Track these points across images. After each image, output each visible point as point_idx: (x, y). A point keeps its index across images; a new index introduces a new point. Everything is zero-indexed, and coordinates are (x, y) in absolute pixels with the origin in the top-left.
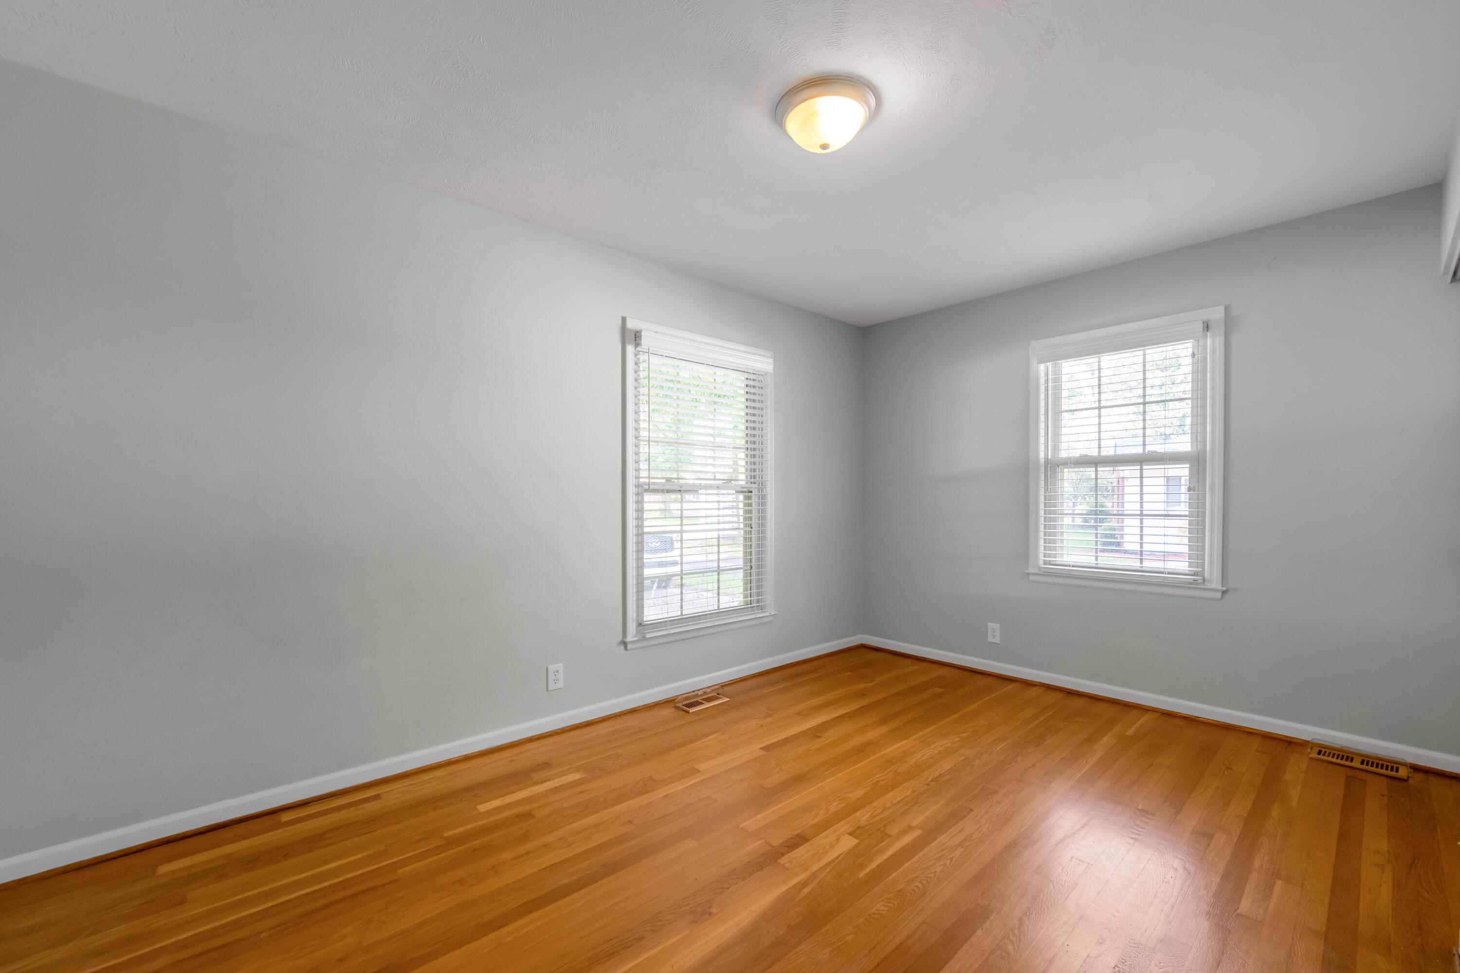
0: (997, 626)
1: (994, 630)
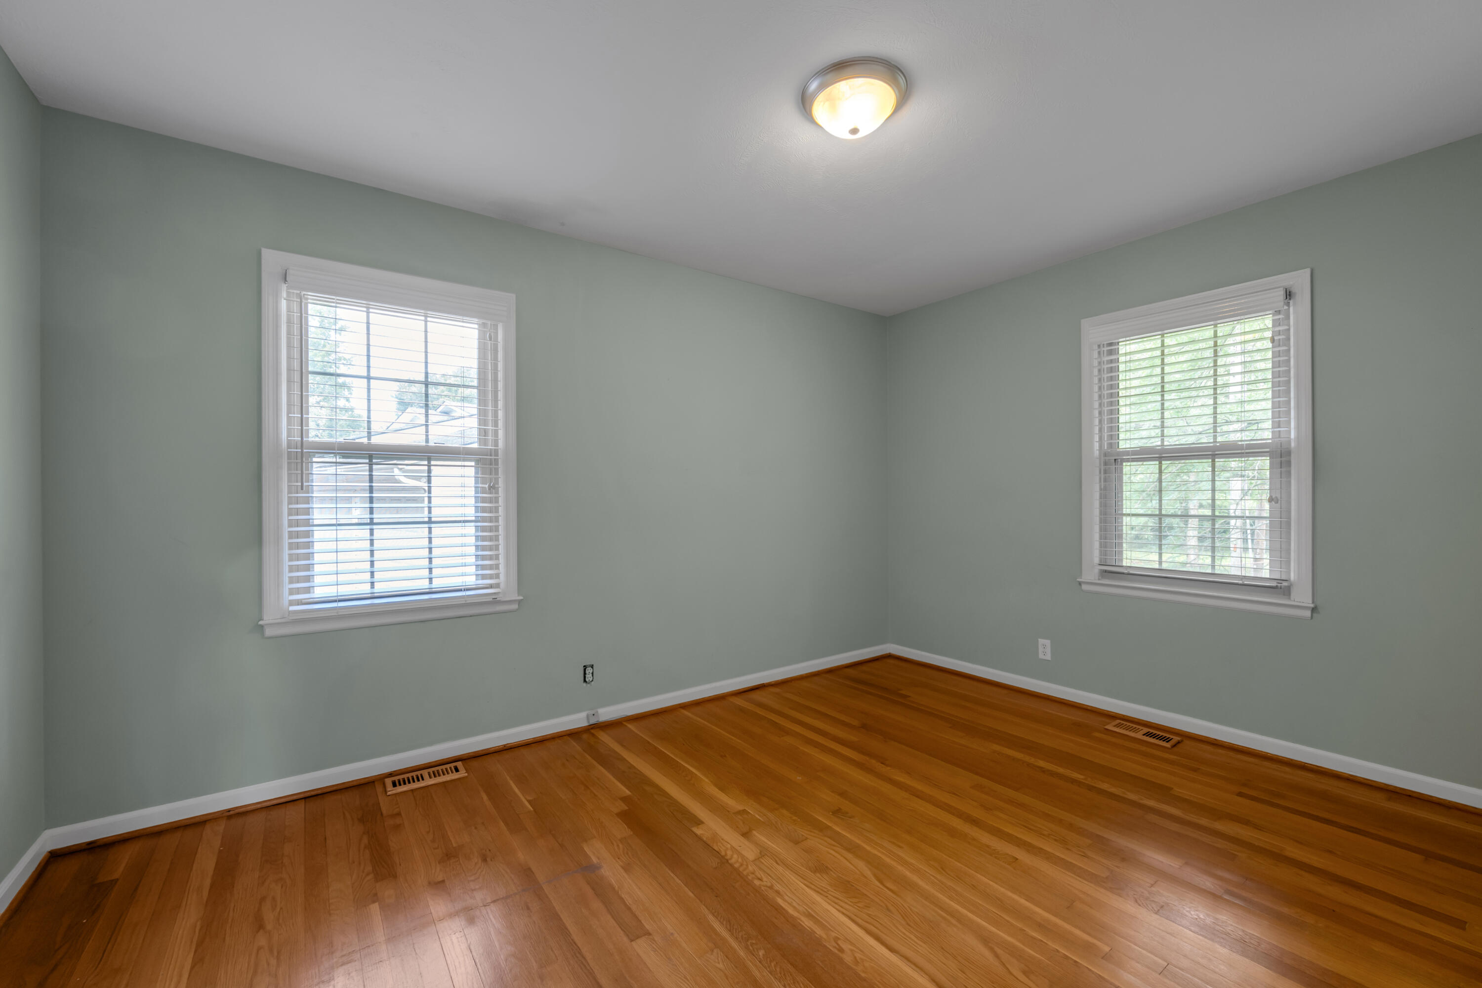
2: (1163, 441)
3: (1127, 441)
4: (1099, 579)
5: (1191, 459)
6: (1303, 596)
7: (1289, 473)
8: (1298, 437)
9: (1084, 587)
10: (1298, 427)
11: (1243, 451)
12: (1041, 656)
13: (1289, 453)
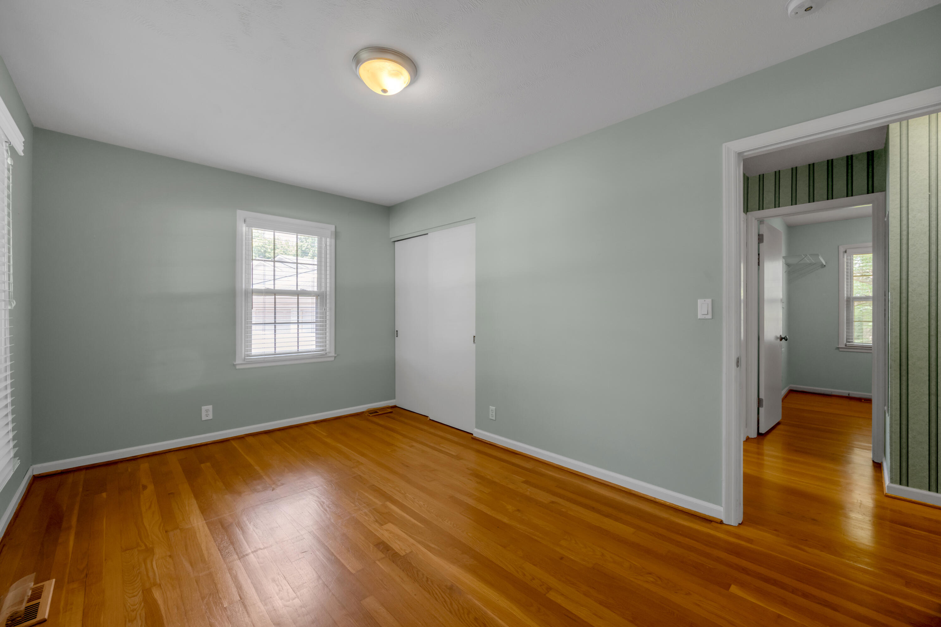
0: (210, 407)
1: (207, 411)
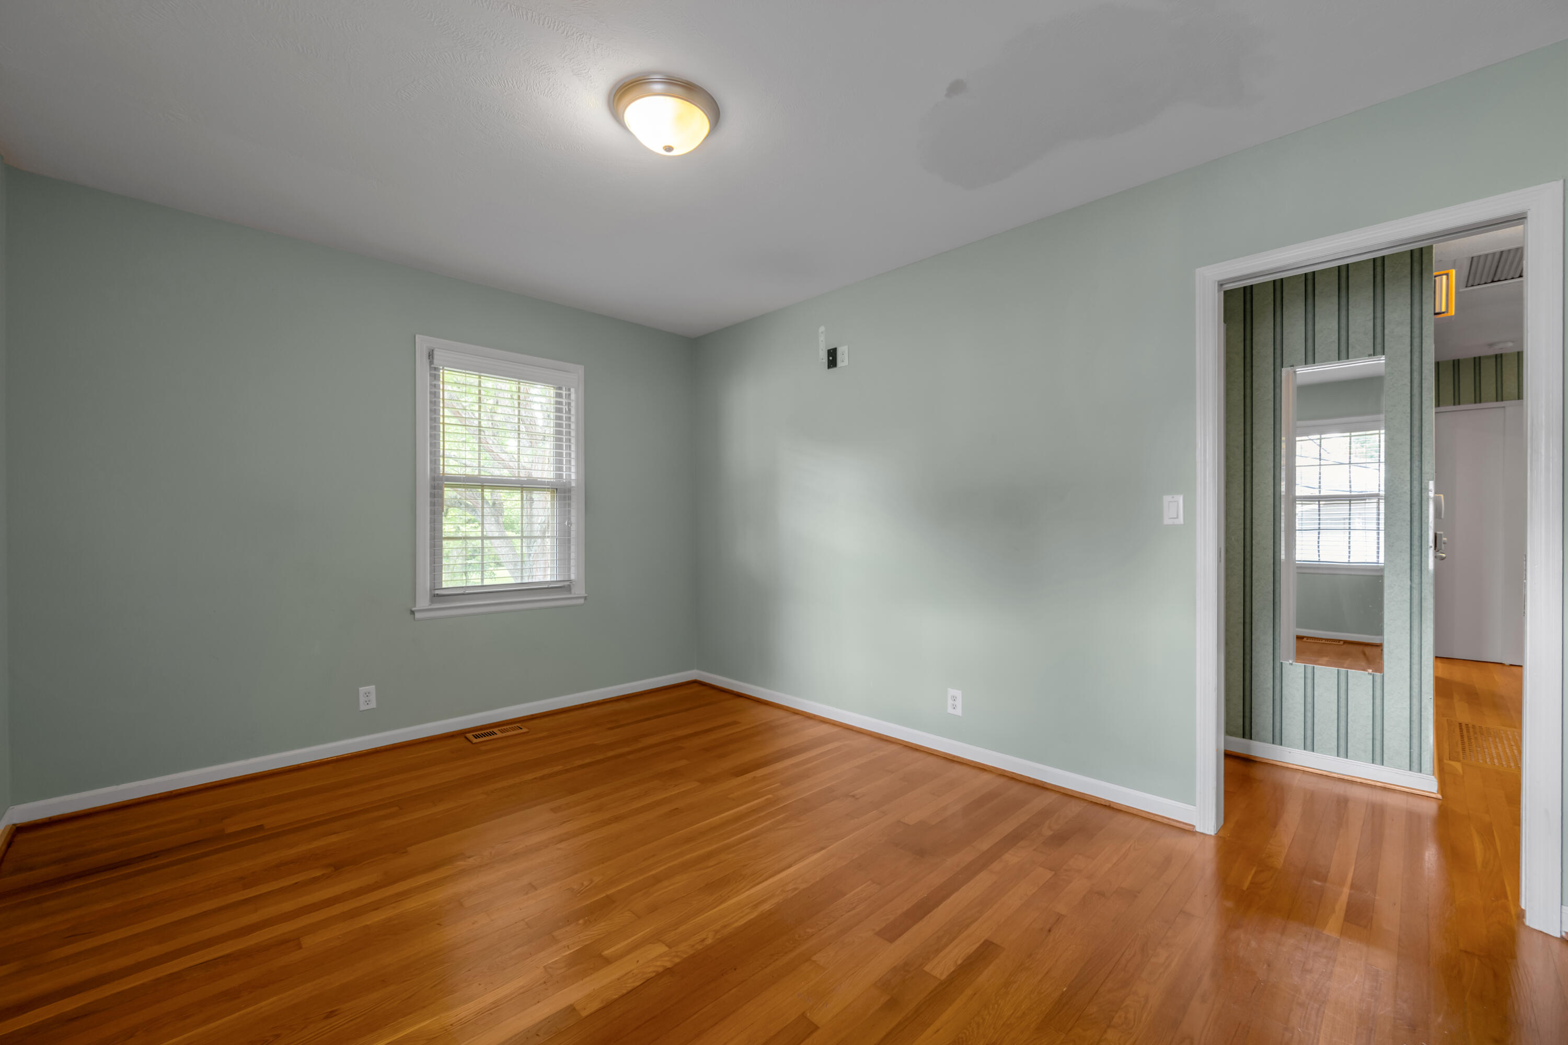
2: (480, 471)
3: (451, 468)
4: (430, 605)
5: (504, 489)
6: (579, 590)
7: (569, 505)
8: (577, 480)
9: (418, 615)
10: (577, 473)
11: (545, 486)
12: (363, 707)
13: (569, 490)
